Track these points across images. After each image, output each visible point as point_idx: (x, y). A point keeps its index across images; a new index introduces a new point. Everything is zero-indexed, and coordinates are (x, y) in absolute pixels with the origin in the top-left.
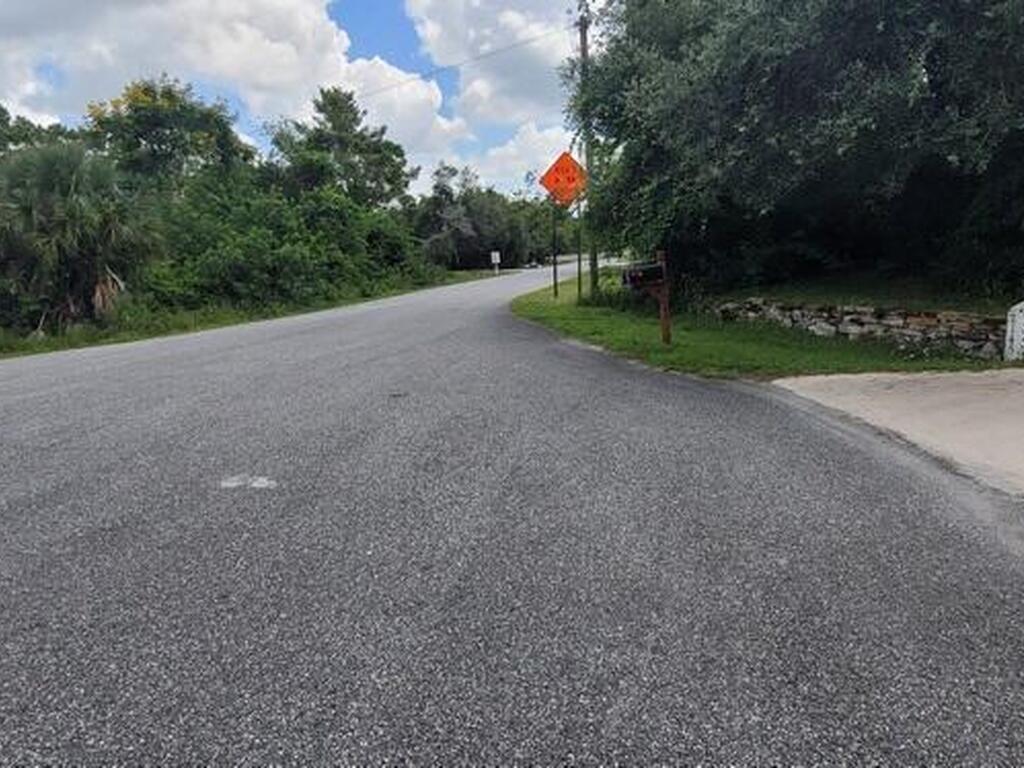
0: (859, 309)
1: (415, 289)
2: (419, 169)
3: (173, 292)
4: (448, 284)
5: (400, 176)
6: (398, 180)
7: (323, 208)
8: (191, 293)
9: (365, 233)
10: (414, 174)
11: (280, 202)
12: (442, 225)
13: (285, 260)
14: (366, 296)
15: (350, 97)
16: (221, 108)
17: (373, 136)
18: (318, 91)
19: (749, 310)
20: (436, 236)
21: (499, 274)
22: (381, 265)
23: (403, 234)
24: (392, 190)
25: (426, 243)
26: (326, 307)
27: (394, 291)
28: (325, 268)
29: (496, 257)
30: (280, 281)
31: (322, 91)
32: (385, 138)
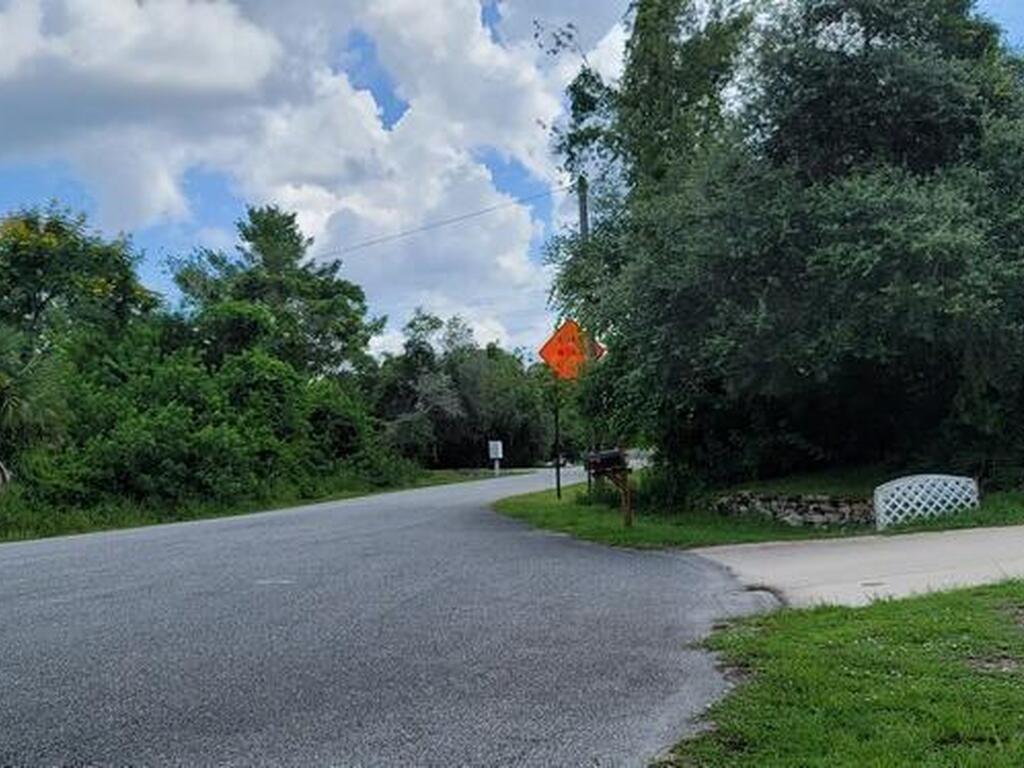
0: (819, 497)
1: (372, 491)
2: (384, 319)
3: (57, 486)
4: (420, 486)
5: (357, 330)
6: (353, 334)
7: (255, 378)
8: (79, 487)
9: (309, 412)
10: (378, 327)
11: (196, 370)
12: (415, 400)
13: (206, 447)
14: (306, 497)
15: (291, 220)
16: (125, 245)
17: (321, 273)
18: (246, 210)
19: (739, 503)
20: (405, 417)
21: (501, 475)
22: (327, 456)
23: (359, 413)
24: (344, 349)
25: (391, 428)
26: (256, 510)
27: (345, 492)
28: (257, 458)
29: (496, 449)
30: (200, 474)
31: (251, 212)
32: (338, 276)
